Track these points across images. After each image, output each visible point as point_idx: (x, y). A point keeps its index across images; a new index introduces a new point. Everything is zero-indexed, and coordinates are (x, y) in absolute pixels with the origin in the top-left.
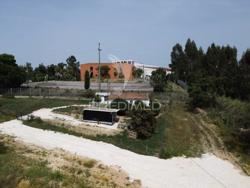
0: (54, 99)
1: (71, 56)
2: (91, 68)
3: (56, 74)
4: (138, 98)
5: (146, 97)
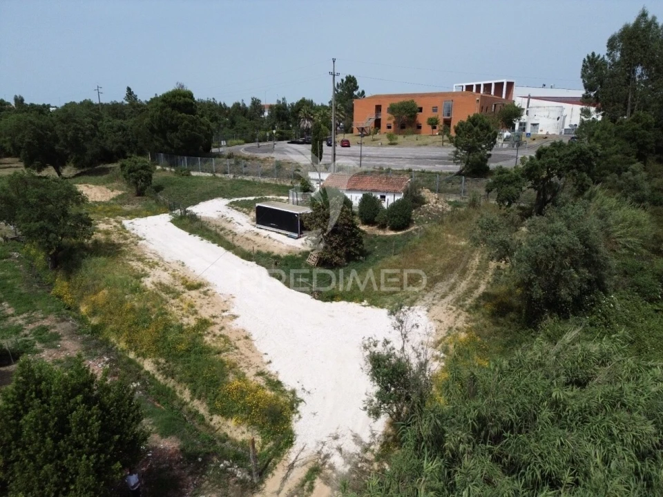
0: (248, 182)
1: (347, 77)
2: (378, 108)
3: (301, 126)
4: (381, 188)
5: (400, 186)
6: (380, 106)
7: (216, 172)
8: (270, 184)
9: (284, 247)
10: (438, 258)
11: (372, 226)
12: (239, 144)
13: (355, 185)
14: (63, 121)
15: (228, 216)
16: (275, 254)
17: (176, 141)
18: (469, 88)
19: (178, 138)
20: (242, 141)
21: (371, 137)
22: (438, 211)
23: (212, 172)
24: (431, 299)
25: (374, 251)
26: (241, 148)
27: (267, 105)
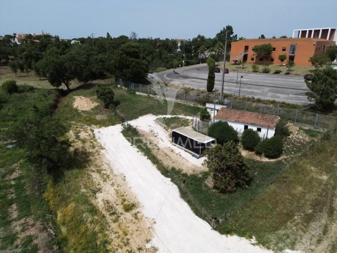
2: (247, 48)
3: (199, 57)
4: (258, 123)
5: (273, 123)
6: (248, 46)
7: (150, 93)
8: (181, 104)
9: (189, 165)
10: (306, 191)
11: (251, 151)
12: (164, 70)
13: (239, 118)
14: (70, 60)
15: (155, 131)
16: (184, 172)
17: (128, 74)
18: (304, 33)
19: (129, 72)
20: (165, 69)
21: (241, 66)
22: (300, 142)
23: (147, 93)
24: (308, 243)
25: (255, 177)
26: (164, 74)
27: (179, 40)
